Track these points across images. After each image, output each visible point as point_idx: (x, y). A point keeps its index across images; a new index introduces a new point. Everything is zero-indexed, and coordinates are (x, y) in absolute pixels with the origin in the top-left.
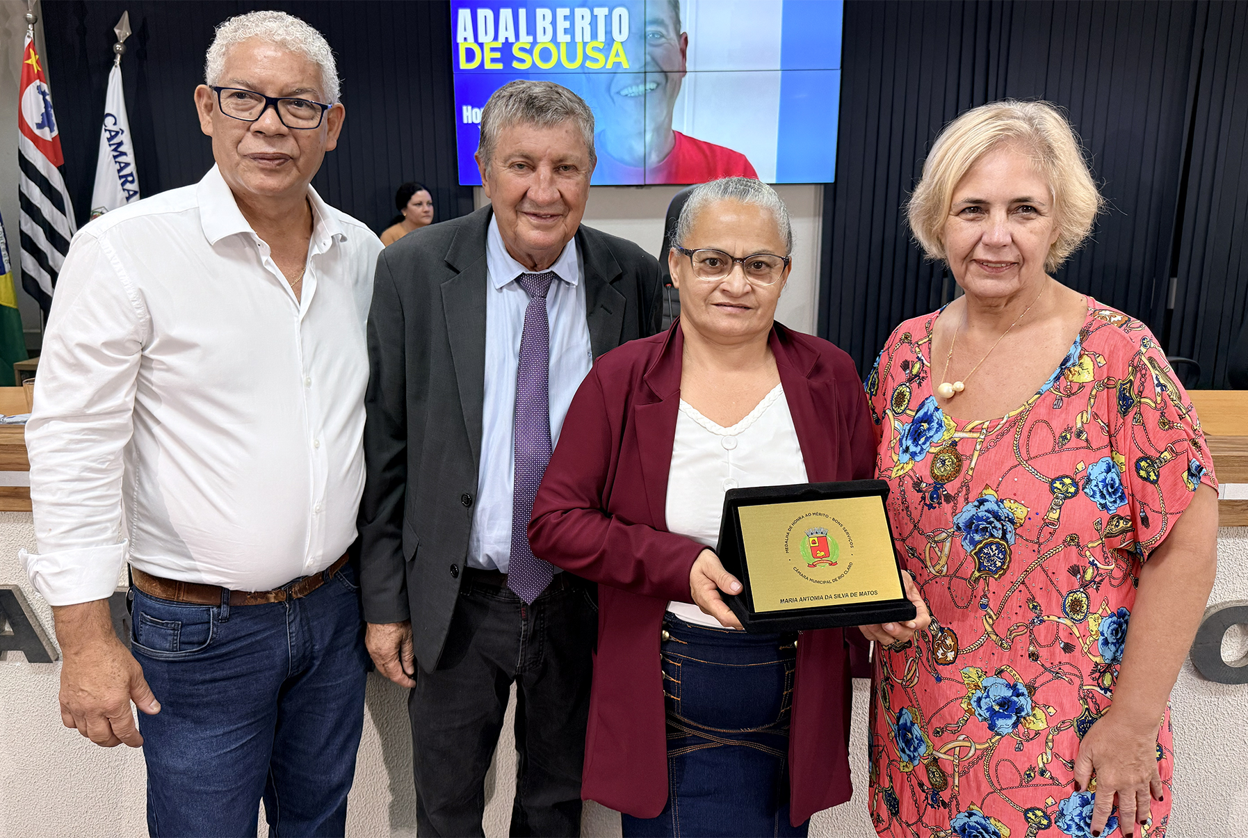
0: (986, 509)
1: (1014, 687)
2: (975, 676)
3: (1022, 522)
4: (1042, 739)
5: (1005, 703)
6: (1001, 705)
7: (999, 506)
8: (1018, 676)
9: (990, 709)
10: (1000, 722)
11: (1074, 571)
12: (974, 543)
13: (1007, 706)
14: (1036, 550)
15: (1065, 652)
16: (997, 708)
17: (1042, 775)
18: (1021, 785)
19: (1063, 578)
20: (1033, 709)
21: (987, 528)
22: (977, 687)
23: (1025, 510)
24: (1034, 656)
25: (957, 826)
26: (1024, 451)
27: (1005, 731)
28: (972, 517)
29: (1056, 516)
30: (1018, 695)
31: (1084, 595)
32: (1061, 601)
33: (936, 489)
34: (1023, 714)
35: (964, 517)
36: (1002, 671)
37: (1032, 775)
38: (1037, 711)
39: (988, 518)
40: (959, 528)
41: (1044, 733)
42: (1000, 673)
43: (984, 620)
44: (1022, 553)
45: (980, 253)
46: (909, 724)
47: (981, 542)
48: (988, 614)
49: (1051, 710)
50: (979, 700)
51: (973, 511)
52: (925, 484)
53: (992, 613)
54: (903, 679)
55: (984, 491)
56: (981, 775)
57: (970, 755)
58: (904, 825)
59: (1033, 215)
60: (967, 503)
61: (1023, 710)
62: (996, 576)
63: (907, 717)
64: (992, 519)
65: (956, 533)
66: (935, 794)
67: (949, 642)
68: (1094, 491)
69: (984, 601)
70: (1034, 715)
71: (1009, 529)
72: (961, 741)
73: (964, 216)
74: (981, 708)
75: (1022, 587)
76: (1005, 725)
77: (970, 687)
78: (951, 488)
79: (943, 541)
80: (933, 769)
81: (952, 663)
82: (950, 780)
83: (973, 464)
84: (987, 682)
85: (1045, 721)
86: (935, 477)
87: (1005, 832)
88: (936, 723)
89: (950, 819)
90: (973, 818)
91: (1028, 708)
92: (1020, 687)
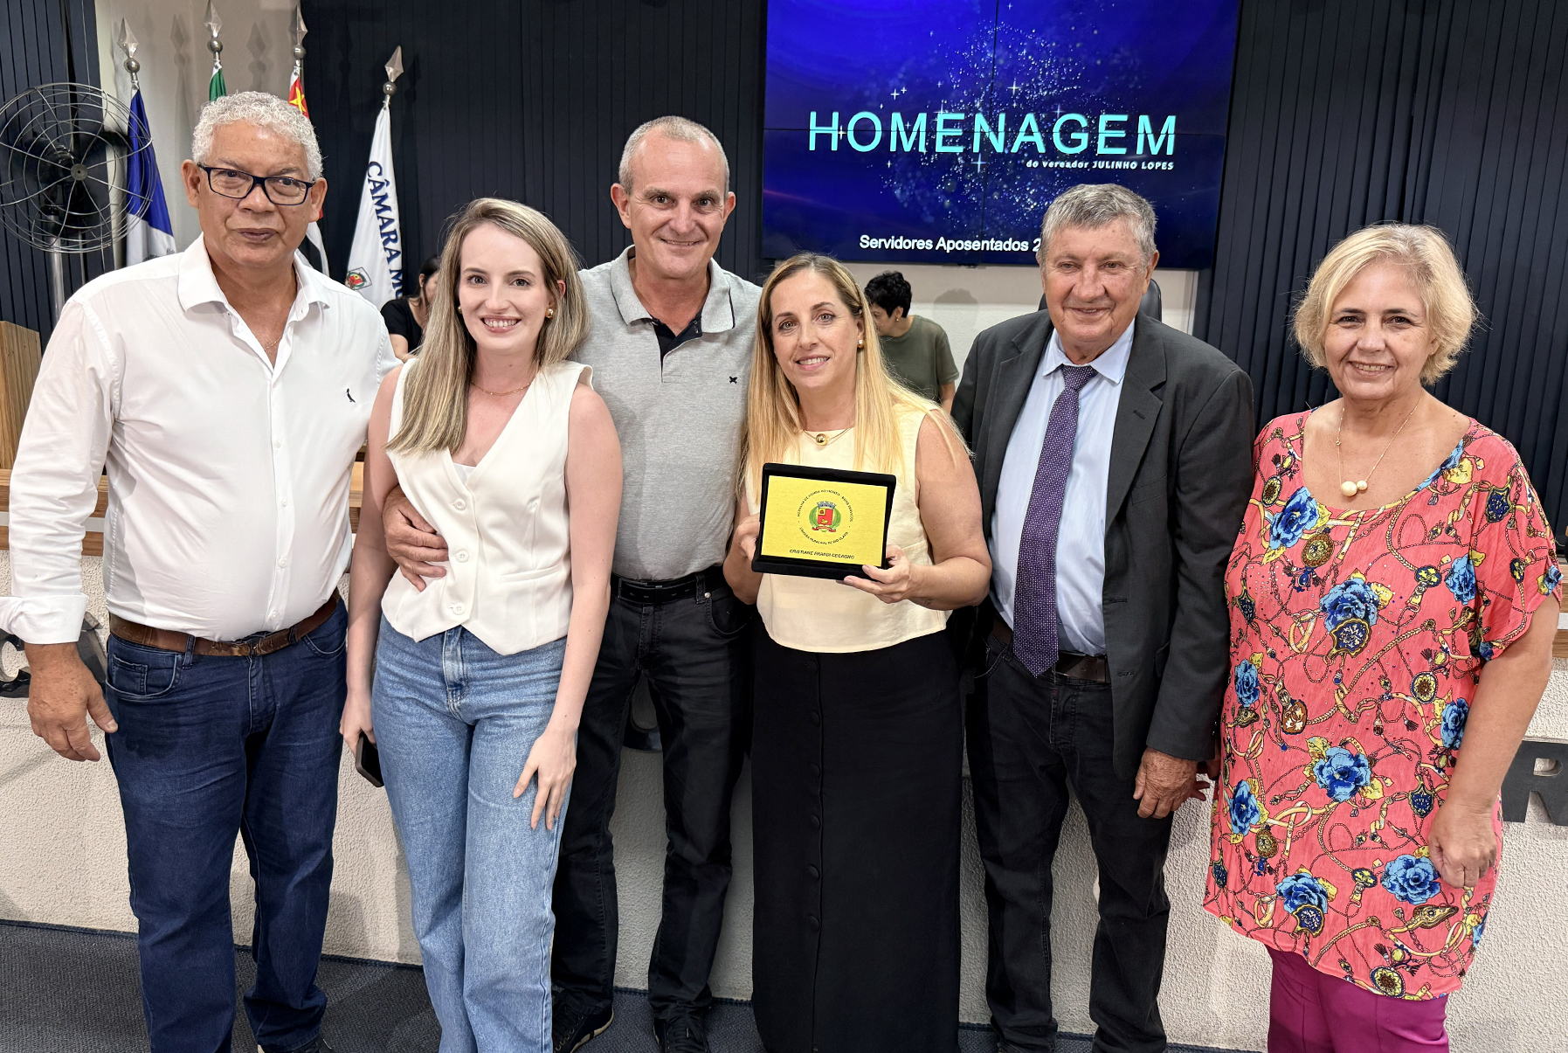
0: (1352, 591)
1: (1356, 758)
2: (1320, 746)
3: (1386, 604)
4: (1376, 807)
5: (1346, 773)
6: (1342, 774)
7: (1365, 588)
8: (1361, 748)
9: (1331, 777)
10: (1339, 790)
11: (1427, 654)
12: (1335, 622)
13: (1348, 776)
14: (1396, 631)
15: (1408, 728)
16: (1337, 777)
17: (1373, 839)
18: (1352, 847)
19: (1415, 659)
20: (1371, 779)
21: (1350, 609)
22: (1321, 756)
23: (1390, 594)
24: (1379, 730)
25: (1283, 890)
26: (1395, 540)
27: (1342, 798)
28: (1338, 599)
29: (1418, 601)
30: (1359, 766)
31: (1432, 679)
32: (1411, 680)
33: (1305, 575)
34: (1362, 783)
35: (1330, 598)
36: (1347, 742)
37: (1364, 839)
38: (1376, 783)
39: (1353, 600)
40: (1324, 609)
41: (1379, 803)
42: (1344, 744)
43: (1336, 694)
44: (1382, 633)
45: (1355, 356)
46: (1246, 795)
47: (1343, 621)
48: (1340, 688)
49: (1388, 781)
50: (1321, 768)
51: (1340, 593)
52: (1295, 569)
53: (1344, 688)
54: (1247, 752)
55: (1354, 575)
56: (1314, 838)
57: (1306, 820)
58: (1230, 894)
59: (1405, 325)
60: (1335, 585)
61: (1362, 780)
62: (1353, 654)
63: (1244, 790)
64: (1357, 601)
65: (1322, 614)
66: (1263, 861)
67: (1299, 713)
68: (1454, 583)
69: (1339, 675)
70: (1372, 785)
71: (1372, 610)
72: (1298, 807)
73: (1342, 324)
74: (1322, 775)
75: (1376, 665)
76: (1343, 792)
77: (1314, 756)
78: (1320, 572)
79: (1309, 621)
80: (1265, 837)
81: (1299, 733)
82: (1281, 847)
83: (1344, 550)
84: (1331, 752)
85: (1381, 791)
86: (1306, 561)
87: (1332, 891)
88: (1275, 792)
89: (1276, 883)
90: (1301, 881)
91: (1367, 778)
92: (1362, 757)
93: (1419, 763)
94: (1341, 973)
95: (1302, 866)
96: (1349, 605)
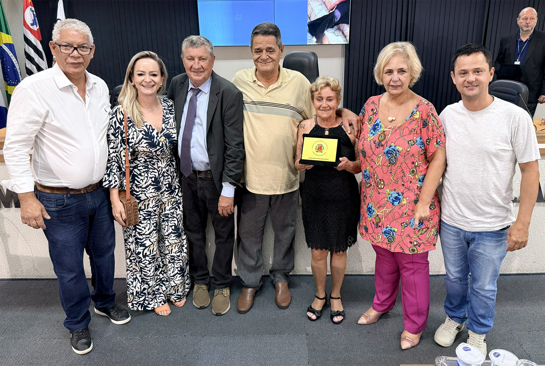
0: (392, 148)
1: (398, 193)
2: (389, 191)
3: (401, 151)
4: (405, 206)
6: (395, 198)
7: (395, 147)
8: (399, 190)
9: (392, 200)
10: (395, 203)
11: (413, 163)
12: (388, 157)
13: (397, 199)
14: (404, 158)
15: (410, 183)
17: (405, 214)
18: (400, 217)
19: (410, 165)
20: (403, 198)
22: (389, 194)
23: (402, 148)
24: (403, 185)
25: (383, 232)
26: (402, 134)
27: (396, 205)
29: (409, 149)
30: (399, 195)
31: (415, 169)
32: (410, 170)
33: (379, 144)
34: (401, 200)
35: (386, 150)
36: (396, 189)
37: (403, 215)
39: (392, 150)
40: (385, 153)
41: (406, 204)
43: (391, 177)
44: (400, 158)
45: (392, 83)
47: (390, 156)
49: (407, 198)
50: (390, 197)
51: (388, 149)
52: (376, 142)
53: (393, 175)
54: (370, 195)
55: (391, 144)
56: (390, 217)
57: (387, 212)
58: (369, 234)
59: (404, 73)
60: (387, 147)
62: (394, 165)
63: (370, 206)
66: (377, 224)
67: (382, 183)
68: (418, 144)
69: (391, 171)
70: (403, 200)
71: (397, 153)
72: (385, 209)
73: (387, 74)
74: (390, 200)
75: (400, 167)
76: (396, 203)
77: (387, 194)
78: (383, 143)
79: (380, 156)
80: (377, 218)
81: (383, 188)
82: (381, 220)
83: (389, 137)
84: (392, 193)
85: (406, 201)
86: (379, 140)
87: (396, 230)
88: (378, 205)
89: (381, 230)
90: (388, 229)
91: (402, 198)
92: (400, 193)
93: (415, 192)
94: (401, 251)
95: (387, 225)
96: (391, 152)
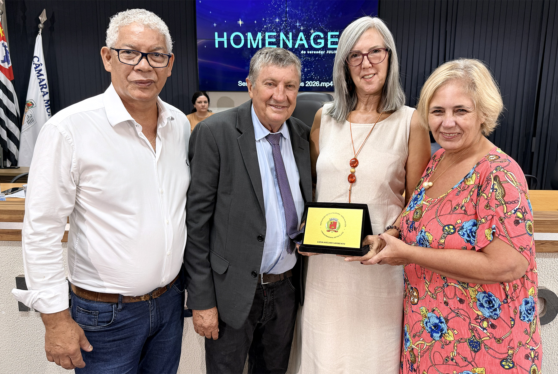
1: (439, 318)
2: (425, 311)
3: (431, 242)
6: (435, 327)
8: (440, 313)
9: (430, 328)
10: (435, 335)
13: (437, 328)
15: (460, 302)
16: (433, 328)
17: (452, 361)
18: (443, 364)
20: (448, 330)
22: (426, 317)
23: (432, 237)
24: (447, 303)
26: (439, 212)
27: (436, 339)
29: (443, 241)
30: (441, 322)
33: (412, 225)
34: (444, 332)
35: (418, 237)
37: (448, 360)
38: (450, 331)
40: (417, 242)
41: (453, 343)
42: (433, 311)
43: (425, 285)
45: (442, 130)
49: (456, 332)
50: (426, 323)
51: (420, 235)
52: (409, 221)
53: (427, 282)
55: (423, 228)
57: (424, 348)
59: (465, 113)
61: (443, 330)
64: (424, 240)
65: (417, 244)
66: (412, 365)
67: (415, 294)
68: (464, 233)
69: (424, 275)
70: (448, 333)
72: (421, 341)
73: (434, 114)
74: (427, 327)
76: (437, 336)
77: (423, 316)
78: (417, 224)
80: (412, 353)
81: (417, 304)
82: (417, 359)
84: (429, 315)
85: (453, 337)
88: (413, 332)
91: (445, 330)
92: (442, 318)
93: (470, 323)
95: (424, 370)
96: (422, 242)
